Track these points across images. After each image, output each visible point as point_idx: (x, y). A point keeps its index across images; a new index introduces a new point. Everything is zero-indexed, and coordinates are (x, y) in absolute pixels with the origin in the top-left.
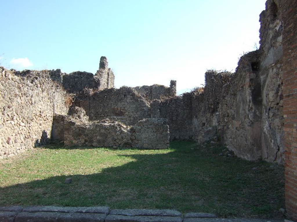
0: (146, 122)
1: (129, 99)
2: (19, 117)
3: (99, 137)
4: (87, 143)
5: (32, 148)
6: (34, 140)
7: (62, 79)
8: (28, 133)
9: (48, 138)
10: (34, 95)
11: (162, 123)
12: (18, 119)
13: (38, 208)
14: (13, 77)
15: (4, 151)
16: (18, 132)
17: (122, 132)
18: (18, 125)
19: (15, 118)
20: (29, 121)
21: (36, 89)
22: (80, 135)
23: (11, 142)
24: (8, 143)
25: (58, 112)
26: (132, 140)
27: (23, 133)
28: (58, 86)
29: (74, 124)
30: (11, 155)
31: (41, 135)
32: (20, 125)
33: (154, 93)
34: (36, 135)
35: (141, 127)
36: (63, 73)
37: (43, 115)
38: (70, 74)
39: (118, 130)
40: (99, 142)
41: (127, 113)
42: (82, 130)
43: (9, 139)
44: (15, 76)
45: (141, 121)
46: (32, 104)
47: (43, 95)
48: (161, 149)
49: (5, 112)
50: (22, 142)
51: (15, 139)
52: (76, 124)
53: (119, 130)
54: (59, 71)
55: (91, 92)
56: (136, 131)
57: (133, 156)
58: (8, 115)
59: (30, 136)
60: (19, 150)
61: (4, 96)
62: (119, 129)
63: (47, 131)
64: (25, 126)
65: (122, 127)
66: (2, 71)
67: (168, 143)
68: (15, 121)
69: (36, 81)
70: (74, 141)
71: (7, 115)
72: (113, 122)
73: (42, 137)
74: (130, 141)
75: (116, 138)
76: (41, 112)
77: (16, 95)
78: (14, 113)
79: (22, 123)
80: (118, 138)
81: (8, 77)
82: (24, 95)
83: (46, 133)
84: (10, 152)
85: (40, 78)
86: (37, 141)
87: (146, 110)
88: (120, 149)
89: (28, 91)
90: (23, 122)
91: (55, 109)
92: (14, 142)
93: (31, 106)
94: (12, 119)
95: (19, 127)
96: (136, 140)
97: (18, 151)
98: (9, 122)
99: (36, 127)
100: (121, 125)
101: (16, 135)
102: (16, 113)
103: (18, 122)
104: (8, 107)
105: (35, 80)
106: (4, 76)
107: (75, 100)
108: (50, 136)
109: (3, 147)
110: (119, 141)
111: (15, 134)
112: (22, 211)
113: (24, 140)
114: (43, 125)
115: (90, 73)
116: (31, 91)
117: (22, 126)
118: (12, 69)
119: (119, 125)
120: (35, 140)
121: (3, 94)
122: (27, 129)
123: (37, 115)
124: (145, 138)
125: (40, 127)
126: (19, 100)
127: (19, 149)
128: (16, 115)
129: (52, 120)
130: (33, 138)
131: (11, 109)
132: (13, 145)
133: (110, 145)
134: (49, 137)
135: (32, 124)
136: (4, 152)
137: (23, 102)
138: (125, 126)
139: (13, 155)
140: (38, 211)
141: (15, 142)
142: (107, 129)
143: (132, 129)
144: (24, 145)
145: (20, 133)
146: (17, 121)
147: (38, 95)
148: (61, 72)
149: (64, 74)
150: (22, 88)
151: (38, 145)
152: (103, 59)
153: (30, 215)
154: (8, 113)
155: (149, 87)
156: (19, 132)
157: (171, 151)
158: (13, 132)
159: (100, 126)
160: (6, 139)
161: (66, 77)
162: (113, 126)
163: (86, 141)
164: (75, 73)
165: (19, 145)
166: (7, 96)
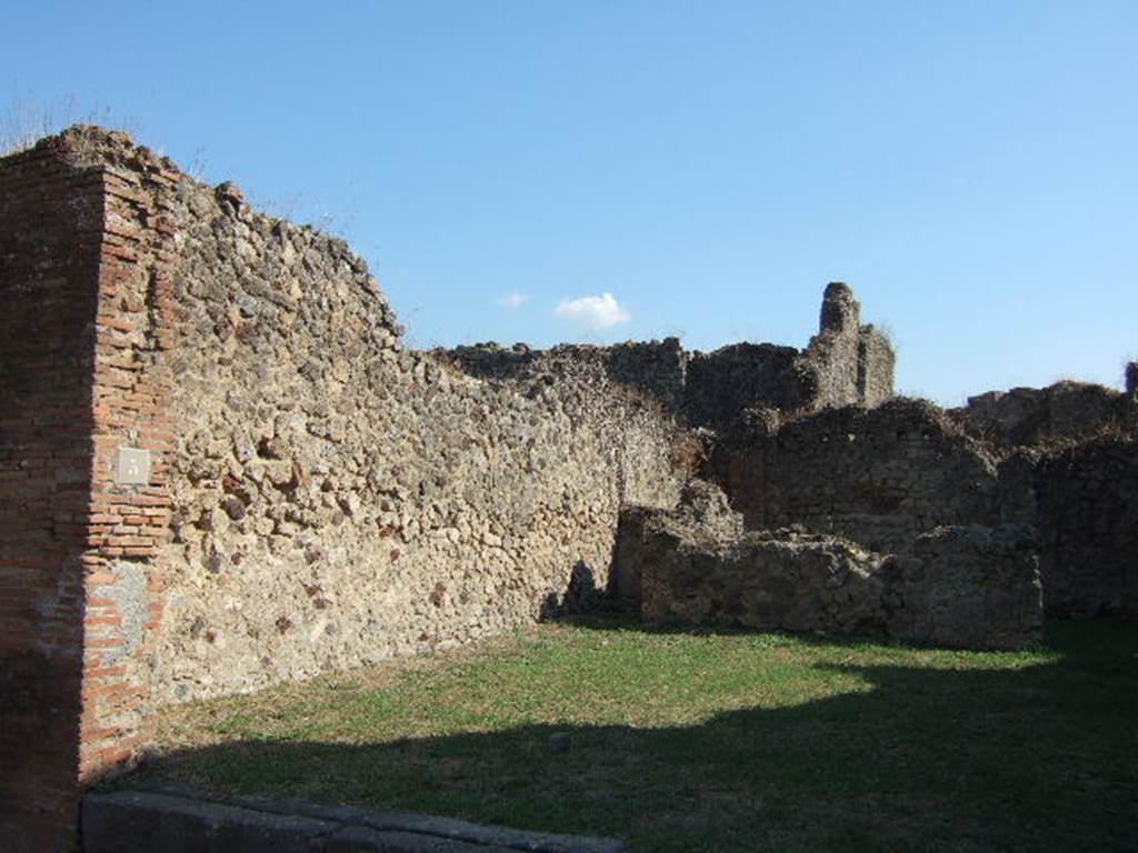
0: (943, 539)
1: (915, 447)
2: (478, 516)
3: (763, 593)
4: (719, 614)
5: (531, 622)
6: (540, 594)
7: (685, 373)
8: (515, 569)
9: (596, 591)
10: (538, 441)
11: (1011, 544)
12: (475, 522)
13: (408, 820)
14: (457, 382)
15: (421, 630)
16: (475, 565)
17: (850, 577)
18: (476, 543)
19: (462, 519)
20: (517, 526)
21: (546, 418)
22: (695, 582)
23: (447, 598)
24: (437, 604)
25: (638, 497)
26: (887, 607)
27: (494, 571)
28: (637, 405)
29: (674, 541)
30: (447, 644)
31: (568, 579)
32: (482, 542)
33: (1057, 419)
34: (546, 579)
35: (925, 559)
36: (688, 353)
37: (577, 508)
38: (712, 354)
39: (832, 567)
40: (763, 610)
41: (908, 502)
42: (701, 565)
43: (440, 588)
44: (467, 378)
45: (925, 534)
46: (529, 470)
47: (576, 439)
48: (1004, 652)
49: (426, 498)
50: (489, 602)
51: (461, 590)
52: (682, 542)
53: (840, 569)
54: (672, 343)
55: (774, 420)
56: (904, 575)
57: (870, 673)
58: (436, 509)
59: (522, 580)
60: (476, 629)
61: (421, 446)
62: (837, 565)
63: (594, 564)
64: (502, 548)
65: (851, 555)
66: (416, 365)
67: (1037, 628)
68: (462, 529)
69: (547, 390)
70: (674, 606)
71: (432, 510)
72: (819, 539)
73: (571, 586)
74: (881, 613)
75: (825, 597)
76: (567, 498)
77: (467, 443)
78: (461, 502)
79: (490, 535)
80: (834, 601)
81: (437, 383)
82: (500, 440)
83: (589, 573)
84: (443, 634)
85: (563, 377)
86: (551, 599)
87: (985, 489)
88: (837, 643)
89: (513, 426)
90: (495, 533)
91: (628, 485)
92: (457, 600)
93: (527, 479)
94: (454, 523)
95: (479, 549)
96: (904, 610)
97: (475, 632)
98: (442, 532)
99: (549, 551)
100: (846, 550)
101: (467, 576)
102: (467, 503)
103: (475, 534)
104: (437, 484)
105: (544, 386)
106: (421, 382)
107: (714, 451)
108: (605, 582)
109: (418, 617)
110: (838, 612)
111: (462, 574)
112: (356, 821)
113: (499, 593)
114: (576, 544)
115: (786, 348)
116: (527, 425)
117: (490, 546)
118: (519, 344)
119: (839, 550)
120: (544, 596)
121: (420, 441)
122: (511, 557)
123: (551, 507)
124: (939, 605)
125: (566, 549)
126: (480, 459)
127: (479, 626)
128: (466, 507)
129: (616, 526)
130: (532, 588)
131: (448, 488)
132: (453, 611)
133: (807, 626)
134: (600, 582)
135: (533, 537)
136: (420, 633)
137: (494, 463)
138: (862, 555)
139: (453, 641)
140: (401, 830)
141: (464, 599)
142: (792, 564)
143: (889, 567)
144: (499, 610)
145: (482, 571)
146: (472, 529)
147: (554, 438)
148: (681, 349)
149: (692, 355)
150: (491, 417)
151: (552, 611)
152: (835, 290)
153: (372, 838)
154: (436, 502)
155: (1036, 392)
156: (480, 566)
157: (1047, 661)
158: (457, 567)
159: (770, 552)
160: (428, 589)
161: (699, 363)
162: (817, 553)
163: (716, 606)
164: (730, 350)
165: (479, 612)
166: (435, 446)
